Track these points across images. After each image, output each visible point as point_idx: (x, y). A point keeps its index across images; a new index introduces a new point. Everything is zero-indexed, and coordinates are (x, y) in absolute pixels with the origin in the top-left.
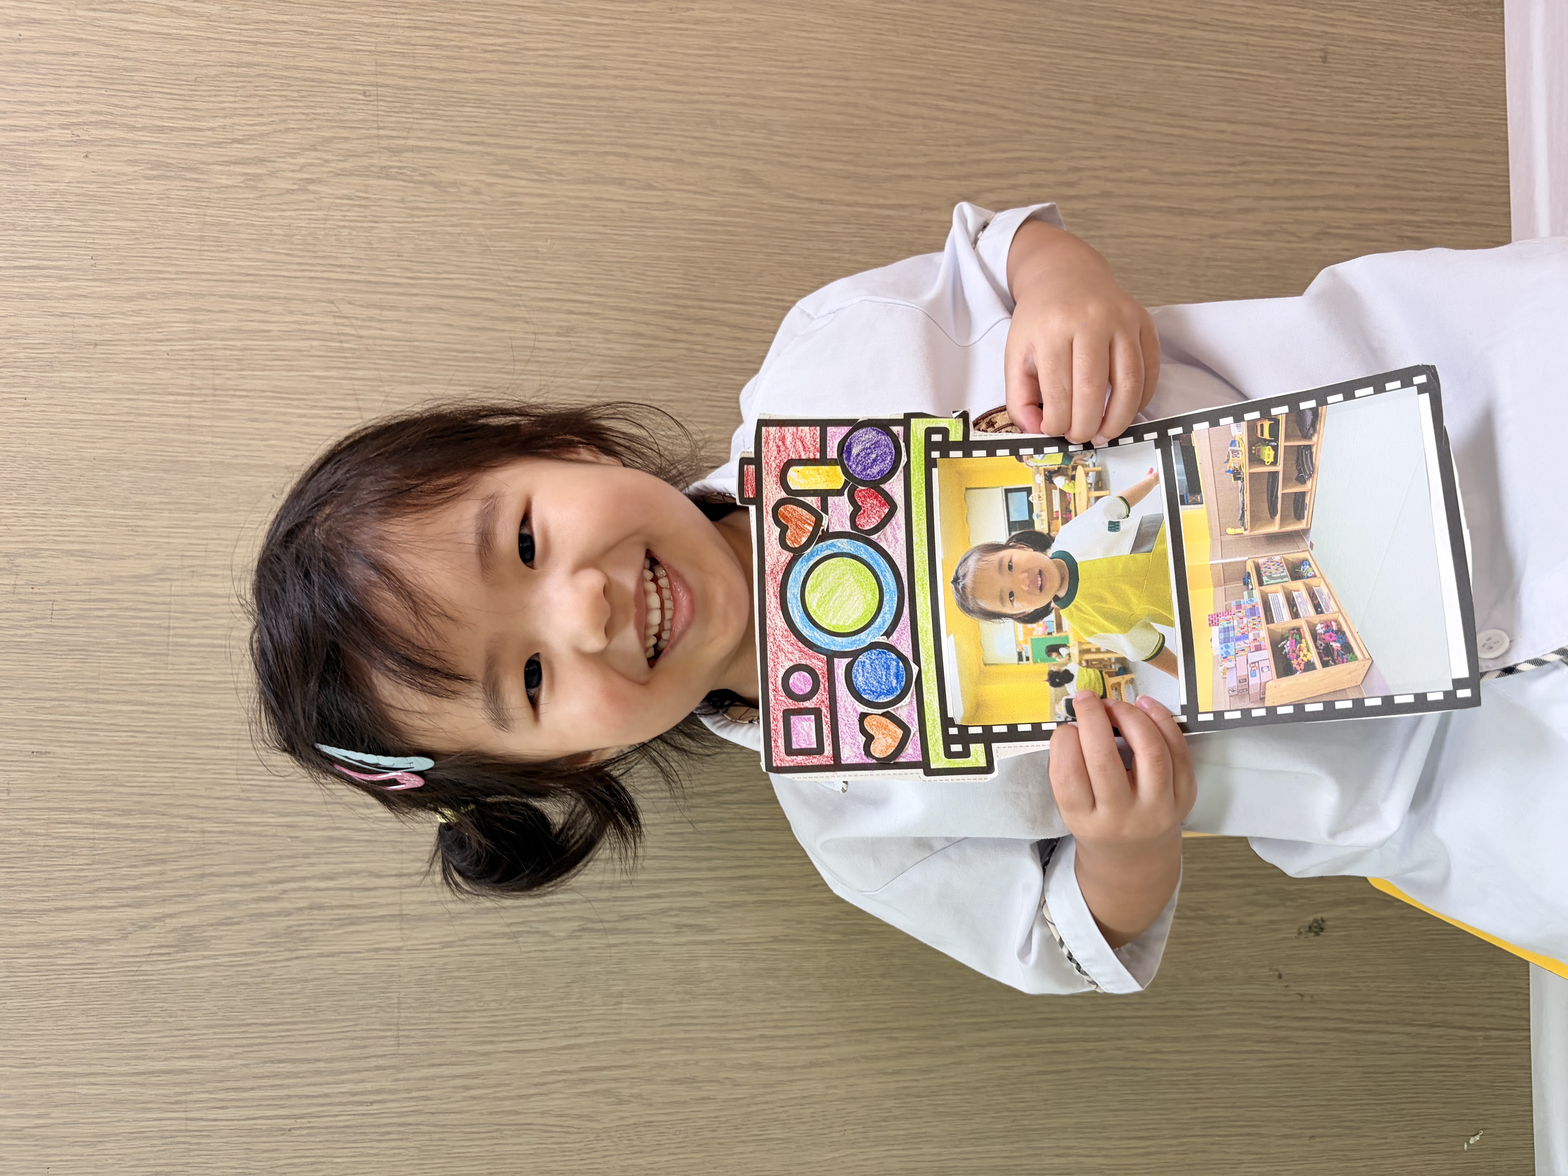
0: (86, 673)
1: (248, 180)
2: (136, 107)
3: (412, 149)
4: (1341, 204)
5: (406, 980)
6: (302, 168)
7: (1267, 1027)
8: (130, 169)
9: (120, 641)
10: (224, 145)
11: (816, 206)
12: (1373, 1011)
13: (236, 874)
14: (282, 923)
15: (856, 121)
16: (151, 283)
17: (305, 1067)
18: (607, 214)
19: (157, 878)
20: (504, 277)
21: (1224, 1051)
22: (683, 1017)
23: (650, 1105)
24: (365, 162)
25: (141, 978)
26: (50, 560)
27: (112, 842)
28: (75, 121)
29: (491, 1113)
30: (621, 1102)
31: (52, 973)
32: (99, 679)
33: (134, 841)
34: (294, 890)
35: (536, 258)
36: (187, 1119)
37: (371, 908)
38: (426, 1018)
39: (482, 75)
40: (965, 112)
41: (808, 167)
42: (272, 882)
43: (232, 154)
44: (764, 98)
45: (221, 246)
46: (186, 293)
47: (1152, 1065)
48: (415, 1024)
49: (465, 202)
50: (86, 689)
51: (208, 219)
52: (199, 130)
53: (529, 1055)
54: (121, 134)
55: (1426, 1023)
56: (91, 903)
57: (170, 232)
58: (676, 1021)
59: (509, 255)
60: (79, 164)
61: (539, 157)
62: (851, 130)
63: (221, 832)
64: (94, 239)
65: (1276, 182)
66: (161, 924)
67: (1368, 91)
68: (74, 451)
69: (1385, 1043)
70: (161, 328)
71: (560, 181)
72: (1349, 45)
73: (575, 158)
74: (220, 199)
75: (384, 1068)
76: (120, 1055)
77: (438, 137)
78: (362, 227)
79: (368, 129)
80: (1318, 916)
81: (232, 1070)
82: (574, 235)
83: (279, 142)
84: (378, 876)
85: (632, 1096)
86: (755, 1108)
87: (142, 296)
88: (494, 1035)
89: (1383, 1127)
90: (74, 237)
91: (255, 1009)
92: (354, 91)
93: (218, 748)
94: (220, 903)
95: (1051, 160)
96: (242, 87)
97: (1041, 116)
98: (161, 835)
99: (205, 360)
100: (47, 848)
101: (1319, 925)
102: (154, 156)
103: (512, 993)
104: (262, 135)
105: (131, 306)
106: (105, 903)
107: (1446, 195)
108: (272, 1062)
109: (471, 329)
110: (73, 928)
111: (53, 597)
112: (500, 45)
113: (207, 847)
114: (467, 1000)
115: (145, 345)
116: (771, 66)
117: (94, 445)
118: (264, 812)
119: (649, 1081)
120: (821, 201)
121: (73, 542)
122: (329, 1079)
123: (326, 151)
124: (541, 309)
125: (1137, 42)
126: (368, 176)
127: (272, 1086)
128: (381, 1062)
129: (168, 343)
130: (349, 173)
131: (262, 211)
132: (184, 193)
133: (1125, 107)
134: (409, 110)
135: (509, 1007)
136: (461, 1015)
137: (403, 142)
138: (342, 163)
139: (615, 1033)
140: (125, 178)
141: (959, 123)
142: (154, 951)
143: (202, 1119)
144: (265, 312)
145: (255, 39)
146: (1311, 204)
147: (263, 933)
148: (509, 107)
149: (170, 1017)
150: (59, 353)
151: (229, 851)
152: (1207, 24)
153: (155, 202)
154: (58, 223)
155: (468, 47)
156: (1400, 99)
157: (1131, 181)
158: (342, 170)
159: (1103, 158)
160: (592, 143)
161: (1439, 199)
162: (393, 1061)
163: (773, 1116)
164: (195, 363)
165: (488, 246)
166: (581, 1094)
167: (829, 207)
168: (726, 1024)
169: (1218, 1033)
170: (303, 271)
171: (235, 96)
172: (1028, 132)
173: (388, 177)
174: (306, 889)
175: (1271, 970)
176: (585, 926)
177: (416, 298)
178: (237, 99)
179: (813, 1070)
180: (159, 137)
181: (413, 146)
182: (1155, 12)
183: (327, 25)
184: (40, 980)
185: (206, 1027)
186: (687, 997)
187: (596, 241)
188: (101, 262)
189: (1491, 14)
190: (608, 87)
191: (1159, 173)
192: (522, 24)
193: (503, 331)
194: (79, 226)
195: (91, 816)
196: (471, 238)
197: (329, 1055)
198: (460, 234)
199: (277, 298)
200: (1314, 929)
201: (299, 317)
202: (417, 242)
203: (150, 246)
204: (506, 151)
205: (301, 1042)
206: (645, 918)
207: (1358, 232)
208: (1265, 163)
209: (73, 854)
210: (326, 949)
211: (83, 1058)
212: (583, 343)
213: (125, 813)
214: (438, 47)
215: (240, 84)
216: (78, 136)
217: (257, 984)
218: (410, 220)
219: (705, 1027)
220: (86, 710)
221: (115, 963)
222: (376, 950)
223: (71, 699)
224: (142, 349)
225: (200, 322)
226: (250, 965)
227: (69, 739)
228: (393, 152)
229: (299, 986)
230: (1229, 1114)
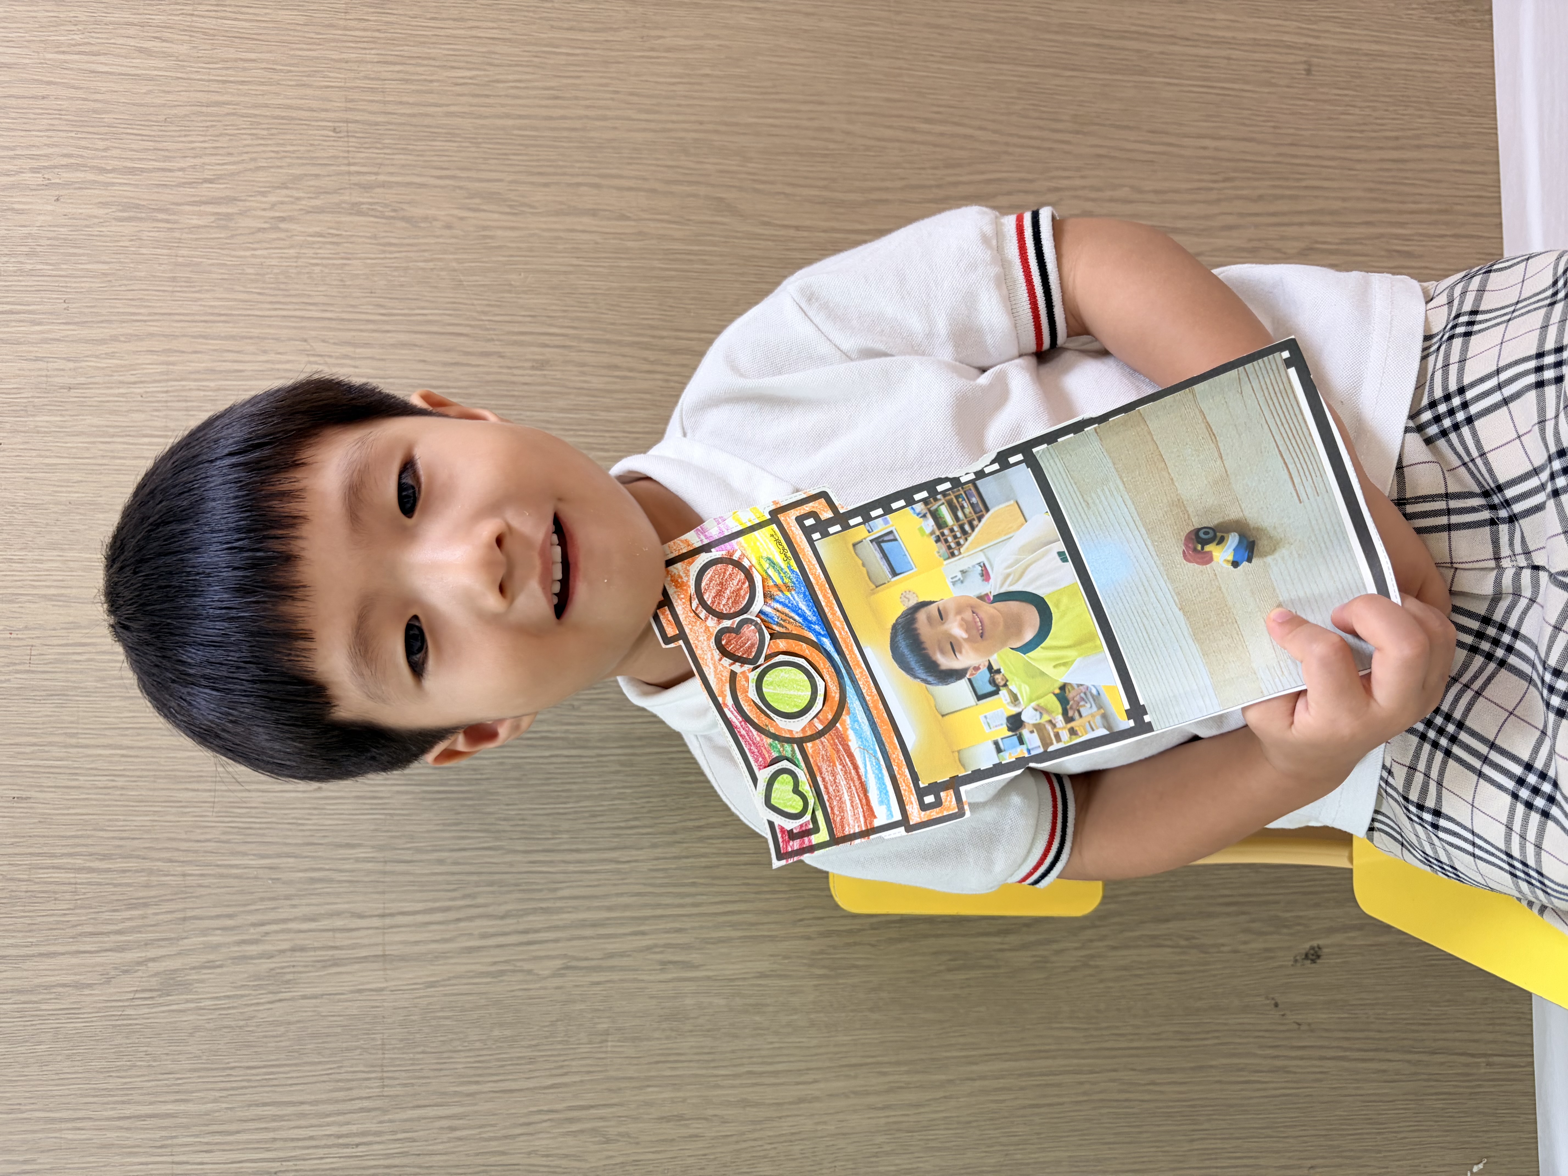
0: (66, 718)
1: (219, 219)
2: (106, 149)
3: (383, 185)
4: (1327, 219)
5: (390, 1021)
6: (273, 206)
7: (1265, 1057)
8: (101, 212)
9: (99, 685)
10: (194, 185)
11: (792, 233)
12: (1374, 1039)
13: (218, 917)
14: (265, 965)
15: (832, 146)
16: (124, 325)
17: (290, 1110)
18: (581, 246)
19: (140, 922)
20: (478, 312)
21: (1220, 1082)
22: (669, 1055)
23: (637, 1143)
24: (335, 199)
25: (125, 1022)
26: (27, 605)
27: (94, 887)
28: (46, 164)
29: (477, 1154)
30: (608, 1141)
31: (37, 1018)
32: (78, 723)
33: (115, 885)
34: (276, 932)
35: (510, 292)
36: (173, 1163)
37: (353, 949)
38: (410, 1059)
39: (453, 109)
40: (942, 134)
41: (784, 193)
42: (254, 925)
43: (203, 193)
44: (737, 124)
45: (194, 287)
46: (159, 335)
47: (1147, 1097)
48: (399, 1065)
49: (438, 237)
50: (66, 733)
51: (180, 260)
52: (170, 170)
53: (515, 1095)
54: (91, 176)
55: (1427, 1050)
56: (74, 948)
57: (143, 274)
58: (663, 1059)
59: (482, 289)
60: (50, 208)
61: (510, 190)
62: (825, 156)
63: (202, 875)
64: (66, 282)
65: (1261, 198)
66: (144, 968)
67: (1354, 103)
68: (49, 495)
69: (1384, 1071)
70: (135, 370)
71: (532, 214)
72: (1334, 56)
73: (547, 190)
74: (192, 239)
75: (369, 1110)
76: (106, 1100)
77: (409, 172)
78: (334, 265)
79: (339, 166)
80: (1315, 943)
81: (217, 1114)
82: (547, 267)
83: (249, 181)
84: (361, 916)
85: (619, 1134)
86: (744, 1145)
87: (114, 339)
88: (480, 1075)
89: (1385, 1156)
90: (47, 281)
91: (238, 1052)
92: (324, 128)
93: (198, 790)
94: (202, 946)
95: (1031, 181)
96: (212, 126)
97: (1019, 136)
98: (143, 879)
99: (179, 401)
100: (29, 894)
101: (1316, 952)
102: (126, 198)
103: (496, 1033)
104: (233, 174)
105: (103, 349)
106: (88, 948)
107: (1436, 207)
108: (257, 1105)
109: (445, 364)
110: (56, 973)
111: (31, 642)
112: (471, 78)
113: (188, 890)
114: (452, 1040)
115: (119, 388)
116: (744, 92)
117: (69, 489)
118: (245, 854)
119: (636, 1119)
120: (797, 228)
121: (49, 587)
122: (314, 1122)
123: (297, 189)
124: (515, 343)
125: (1116, 59)
126: (339, 212)
127: (257, 1129)
128: (366, 1104)
129: (141, 385)
130: (320, 210)
131: (234, 250)
132: (157, 234)
133: (1104, 125)
134: (379, 146)
135: (494, 1047)
136: (445, 1055)
137: (374, 178)
138: (312, 200)
139: (601, 1071)
140: (96, 221)
141: (935, 145)
142: (137, 996)
143: (187, 1163)
144: (238, 352)
145: (224, 78)
146: (1296, 219)
147: (246, 975)
148: (480, 140)
149: (155, 1061)
150: (32, 397)
151: (210, 894)
152: (1187, 39)
153: (127, 244)
154: (29, 267)
155: (438, 81)
156: (1387, 110)
157: (1112, 200)
158: (313, 207)
159: (1083, 177)
160: (564, 174)
161: (1429, 212)
162: (378, 1103)
163: (762, 1154)
164: (169, 404)
165: (461, 281)
166: (568, 1134)
167: (805, 234)
168: (713, 1060)
169: (1214, 1063)
170: (276, 309)
171: (206, 136)
172: (1006, 153)
173: (360, 213)
174: (288, 931)
175: (1267, 998)
176: (569, 964)
177: (389, 335)
178: (207, 138)
179: (802, 1105)
180: (129, 179)
181: (384, 182)
182: (1134, 28)
183: (296, 61)
184: (24, 1026)
185: (191, 1070)
186: (673, 1034)
187: (571, 273)
188: (74, 305)
189: (1479, 21)
190: (580, 118)
191: (1140, 191)
192: (493, 56)
193: (478, 366)
194: (52, 270)
195: (72, 861)
196: (443, 273)
197: (313, 1097)
198: (432, 269)
199: (251, 338)
200: (1311, 957)
201: (272, 357)
202: (390, 278)
203: (123, 288)
204: (477, 185)
205: (286, 1085)
206: (629, 956)
207: (1345, 247)
208: (1249, 179)
209: (56, 899)
210: (309, 991)
211: (68, 1103)
212: (558, 377)
213: (105, 857)
214: (407, 81)
215: (209, 124)
216: (49, 179)
217: (240, 1027)
218: (382, 256)
219: (692, 1064)
220: (66, 754)
221: (99, 1008)
222: (360, 991)
223: (51, 744)
224: (116, 391)
225: (173, 364)
226: (234, 1008)
227: (49, 784)
228: (364, 188)
229: (282, 1029)
230: (1226, 1146)
